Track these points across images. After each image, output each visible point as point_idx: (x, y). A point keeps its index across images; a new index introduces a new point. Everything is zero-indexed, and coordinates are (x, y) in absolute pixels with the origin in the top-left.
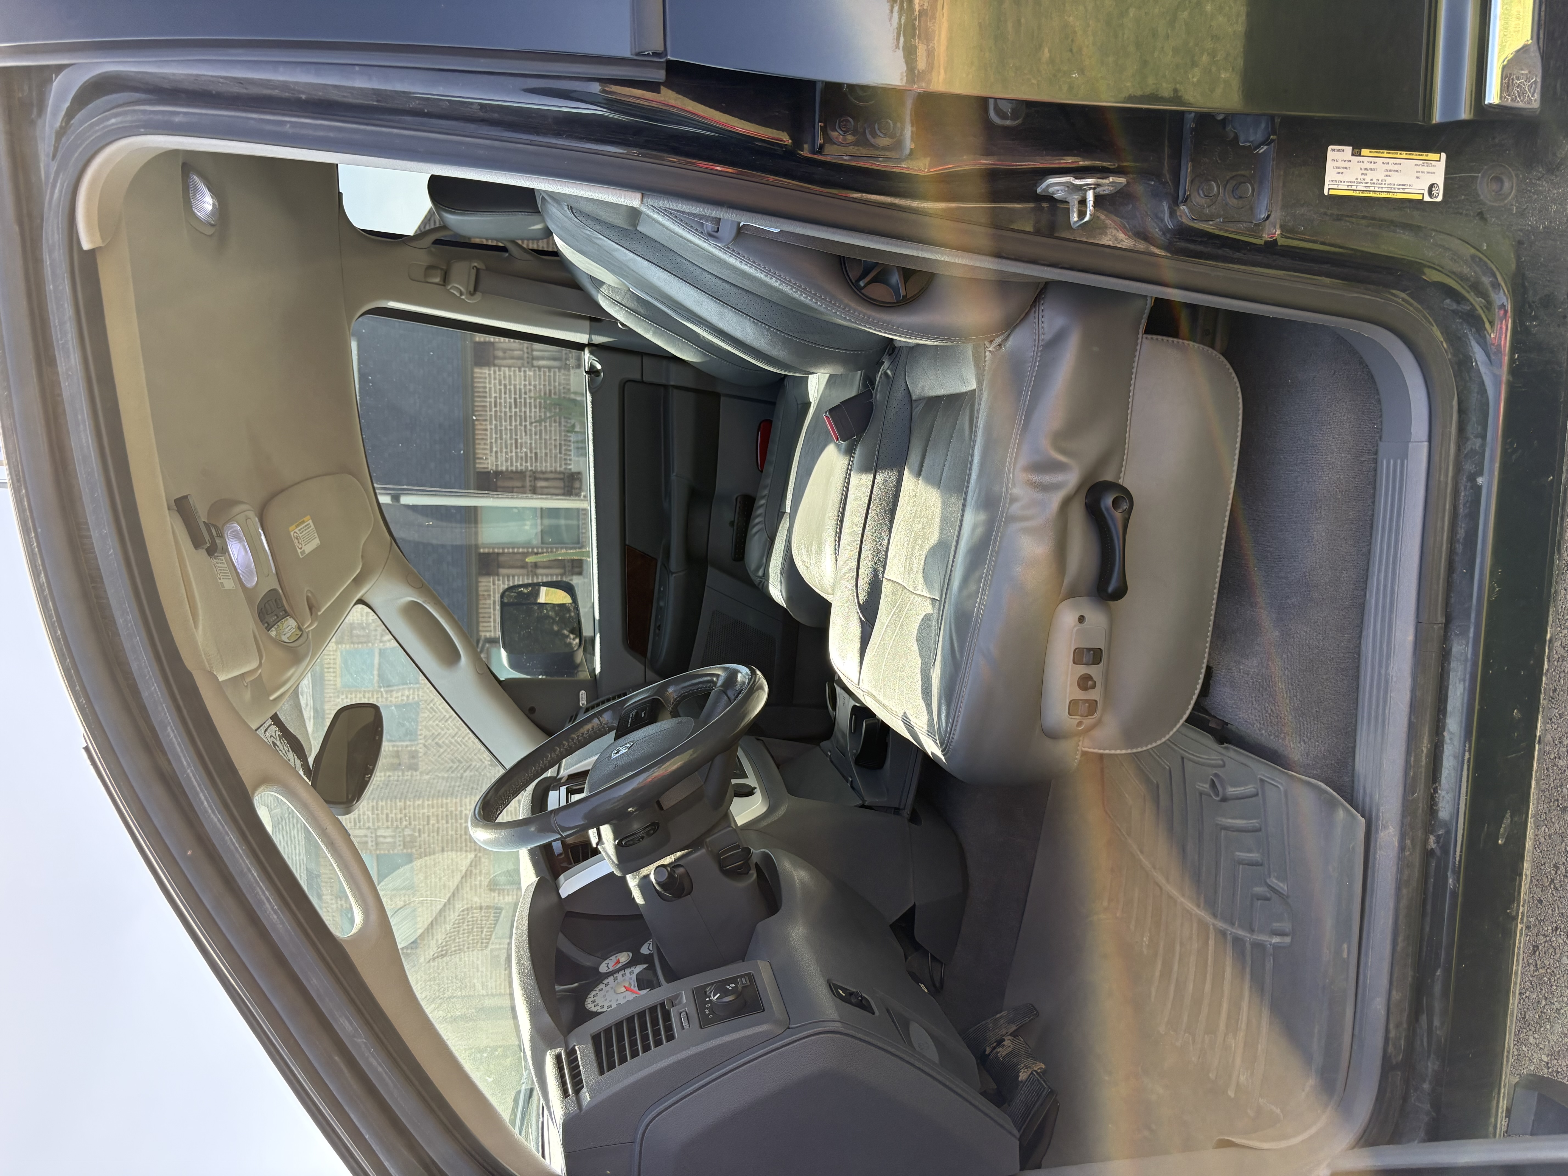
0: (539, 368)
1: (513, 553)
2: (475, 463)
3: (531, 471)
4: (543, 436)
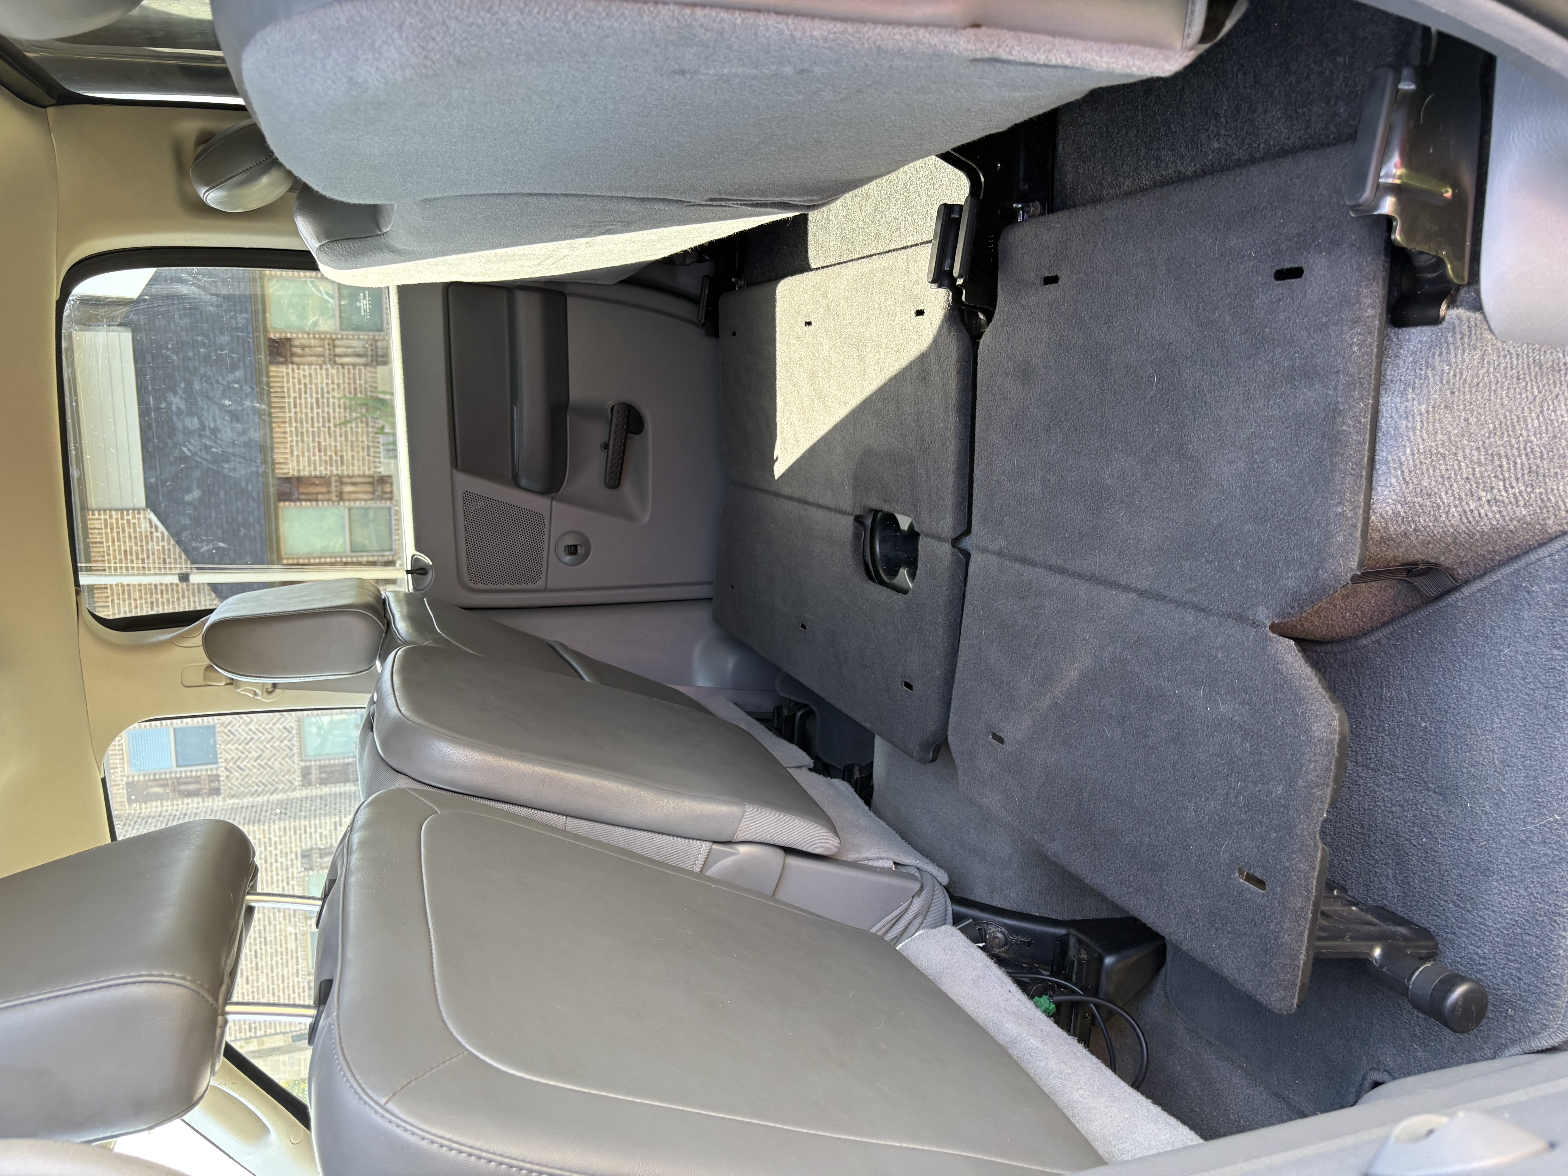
0: (343, 365)
2: (273, 470)
3: (337, 475)
4: (350, 438)
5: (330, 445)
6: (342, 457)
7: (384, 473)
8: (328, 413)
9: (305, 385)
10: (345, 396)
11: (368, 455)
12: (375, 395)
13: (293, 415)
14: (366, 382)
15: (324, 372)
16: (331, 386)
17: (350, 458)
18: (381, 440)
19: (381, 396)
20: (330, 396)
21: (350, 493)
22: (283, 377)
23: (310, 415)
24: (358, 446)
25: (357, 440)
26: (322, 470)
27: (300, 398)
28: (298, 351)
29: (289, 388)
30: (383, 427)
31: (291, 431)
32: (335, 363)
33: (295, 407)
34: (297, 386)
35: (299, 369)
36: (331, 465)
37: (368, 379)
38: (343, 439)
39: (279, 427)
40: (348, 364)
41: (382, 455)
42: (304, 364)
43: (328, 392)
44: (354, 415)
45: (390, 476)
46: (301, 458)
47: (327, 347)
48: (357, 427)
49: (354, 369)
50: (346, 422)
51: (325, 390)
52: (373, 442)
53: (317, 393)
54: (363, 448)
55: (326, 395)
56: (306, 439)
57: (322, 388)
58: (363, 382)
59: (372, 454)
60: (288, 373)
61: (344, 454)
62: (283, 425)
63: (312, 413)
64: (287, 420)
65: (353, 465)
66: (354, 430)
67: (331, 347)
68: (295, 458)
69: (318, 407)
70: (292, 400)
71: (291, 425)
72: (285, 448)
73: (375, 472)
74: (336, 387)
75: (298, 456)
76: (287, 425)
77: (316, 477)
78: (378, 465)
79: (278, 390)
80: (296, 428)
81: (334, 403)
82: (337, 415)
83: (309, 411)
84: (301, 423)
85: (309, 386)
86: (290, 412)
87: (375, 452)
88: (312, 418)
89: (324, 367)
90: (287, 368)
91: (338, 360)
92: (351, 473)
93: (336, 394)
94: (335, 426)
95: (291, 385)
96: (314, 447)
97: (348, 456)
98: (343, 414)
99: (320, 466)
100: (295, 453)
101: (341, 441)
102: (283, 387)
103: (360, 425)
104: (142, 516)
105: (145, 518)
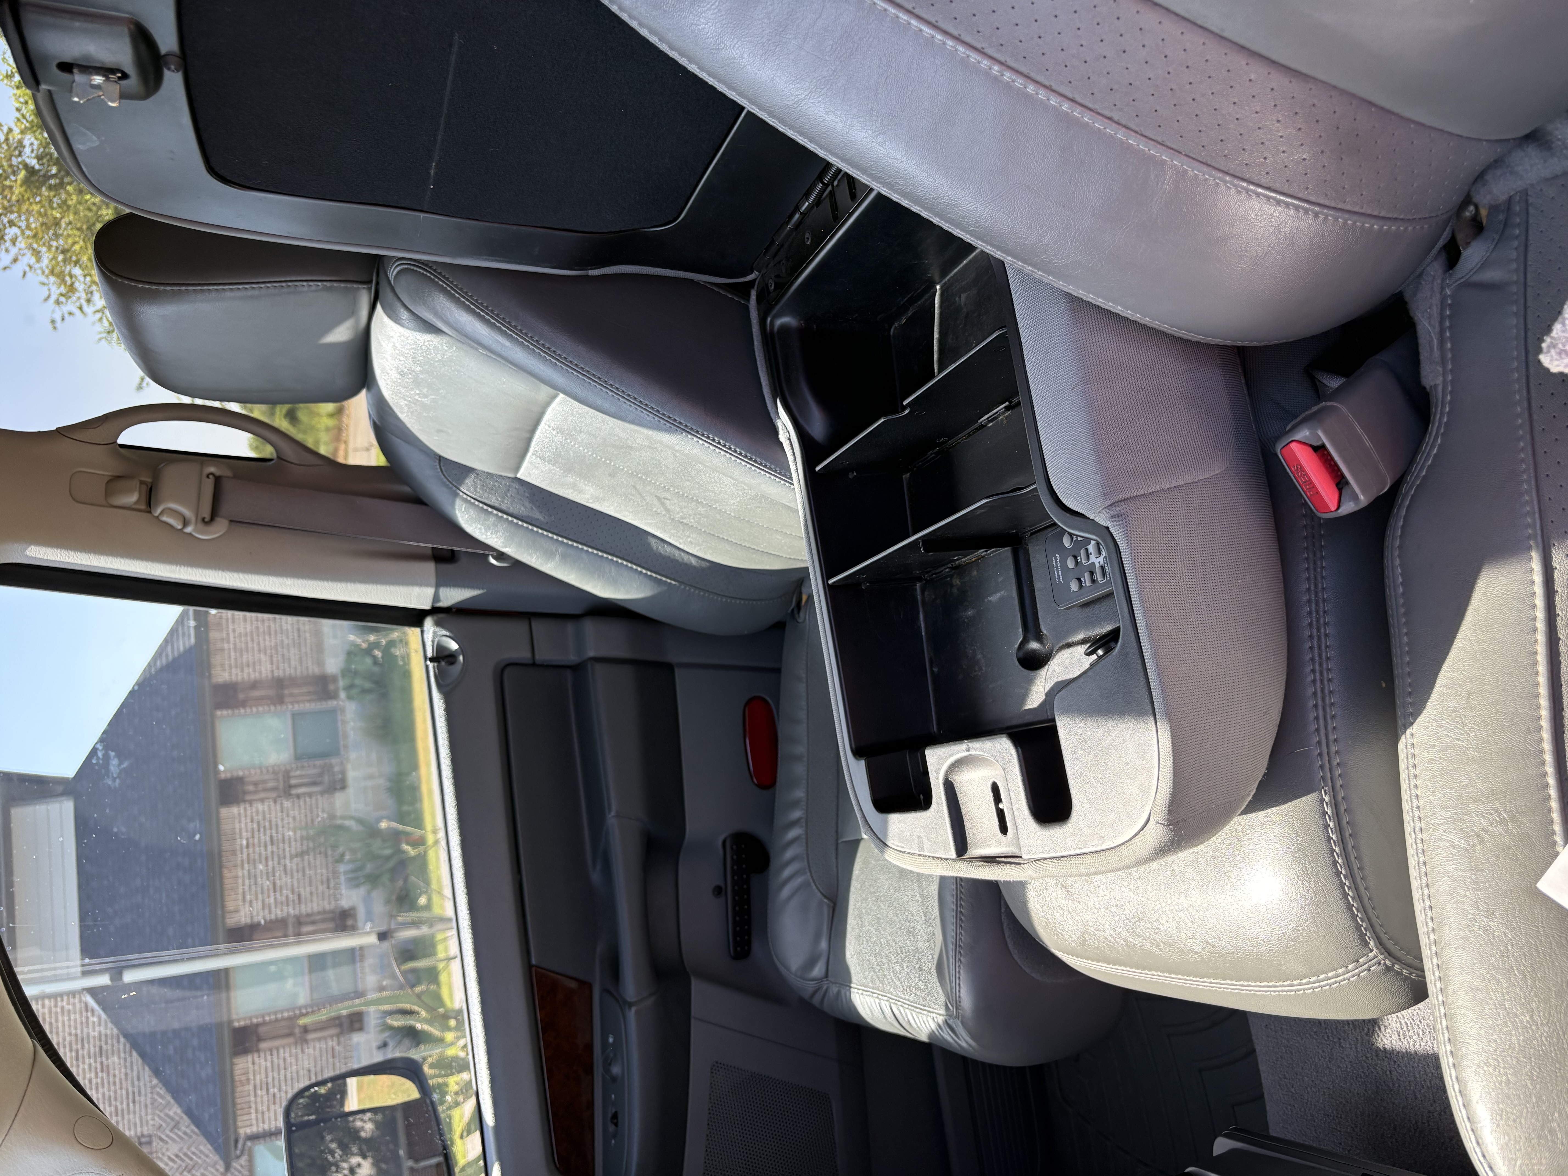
0: (298, 796)
1: (277, 1020)
2: (223, 918)
3: (295, 916)
4: (307, 872)
5: (286, 884)
6: (299, 895)
7: (345, 907)
8: (284, 848)
9: (258, 823)
10: (301, 828)
12: (333, 822)
13: (245, 857)
14: (324, 811)
15: (278, 806)
16: (286, 820)
17: (308, 895)
18: (341, 869)
19: (339, 822)
20: (285, 830)
22: (234, 818)
23: (264, 855)
24: (316, 880)
25: (316, 874)
26: (278, 913)
27: (253, 837)
28: (251, 788)
29: (240, 829)
31: (243, 875)
32: (290, 795)
33: (248, 848)
34: (250, 826)
35: (251, 807)
36: (288, 906)
37: (326, 808)
38: (300, 874)
39: (231, 872)
40: (304, 794)
41: (343, 886)
42: (257, 800)
43: (283, 827)
44: (312, 845)
46: (254, 904)
47: (281, 779)
48: (315, 858)
49: (310, 798)
51: (280, 825)
52: (333, 872)
53: (271, 830)
54: (322, 882)
55: (281, 831)
56: (259, 881)
57: (277, 824)
58: (320, 811)
59: (332, 887)
61: (302, 891)
62: (234, 870)
63: (266, 851)
64: (239, 863)
65: (312, 902)
66: (312, 861)
67: (285, 779)
68: (247, 905)
69: (272, 845)
70: (244, 842)
71: (243, 869)
72: (236, 894)
73: (336, 906)
74: (291, 820)
75: (251, 901)
76: (239, 868)
77: (271, 921)
78: (339, 900)
79: (229, 832)
80: (249, 870)
81: (289, 837)
82: (293, 849)
83: (262, 850)
84: (255, 864)
85: (262, 824)
86: (242, 854)
87: (335, 884)
88: (267, 857)
89: (279, 800)
90: (239, 808)
91: (294, 792)
92: (309, 911)
93: (291, 827)
94: (292, 861)
95: (243, 825)
96: (269, 889)
97: (305, 893)
98: (299, 847)
99: (276, 908)
100: (248, 899)
101: (298, 878)
102: (234, 829)
103: (318, 856)
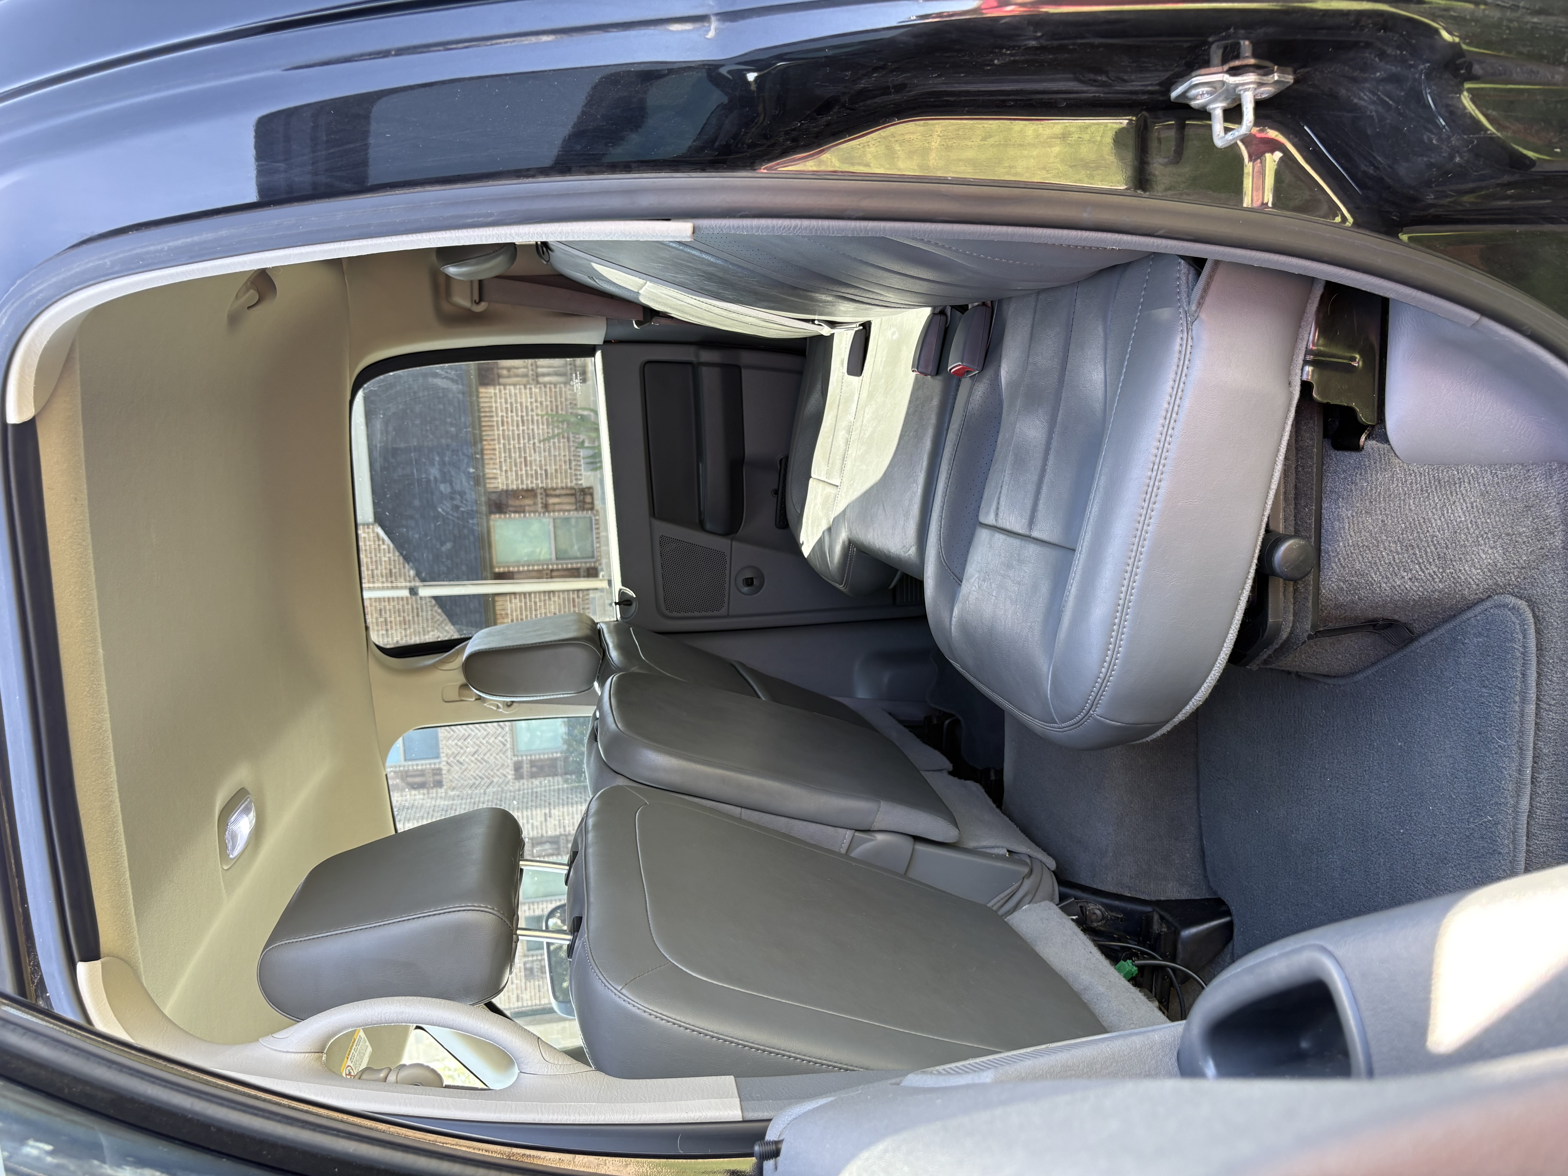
0: (545, 384)
1: (529, 571)
2: (484, 482)
3: (542, 488)
4: (553, 453)
5: (535, 460)
6: (546, 471)
7: (584, 485)
8: (533, 430)
9: (511, 404)
10: (547, 413)
11: (570, 468)
12: (575, 411)
13: (501, 432)
14: (566, 400)
15: (528, 391)
16: (534, 405)
17: (554, 471)
18: (581, 454)
19: (580, 412)
20: (534, 413)
21: (554, 504)
22: (491, 397)
23: (516, 432)
24: (560, 460)
25: (560, 455)
26: (529, 484)
27: (507, 417)
28: (505, 372)
29: (496, 408)
30: (583, 442)
31: (500, 448)
32: (538, 383)
33: (503, 425)
34: (504, 406)
35: (505, 389)
36: (537, 479)
37: (569, 397)
38: (547, 453)
39: (489, 445)
40: (550, 383)
41: (582, 468)
42: (510, 385)
43: (532, 410)
44: (556, 431)
45: (590, 488)
46: (509, 473)
47: (530, 368)
48: (559, 442)
49: (555, 388)
50: (548, 439)
51: (530, 408)
52: (574, 456)
53: (522, 411)
54: (565, 462)
55: (530, 413)
56: (513, 455)
57: (527, 407)
58: (563, 399)
59: (573, 468)
60: (495, 394)
61: (548, 467)
62: (492, 443)
63: (518, 430)
64: (496, 437)
65: (556, 478)
66: (557, 445)
67: (534, 367)
68: (504, 473)
69: (523, 425)
70: (500, 419)
71: (499, 443)
72: (494, 464)
73: (577, 484)
74: (539, 405)
75: (506, 471)
76: (496, 442)
77: (523, 489)
78: (579, 477)
79: (487, 410)
80: (504, 444)
81: (538, 420)
82: (541, 431)
83: (515, 428)
84: (509, 440)
85: (514, 406)
86: (498, 430)
87: (576, 465)
88: (519, 435)
89: (528, 386)
90: (495, 389)
91: (541, 379)
92: (554, 485)
93: (539, 412)
94: (540, 442)
95: (498, 405)
96: (521, 463)
97: (551, 469)
98: (546, 430)
99: (527, 480)
100: (504, 468)
101: (545, 456)
102: (491, 407)
103: (562, 440)
104: (370, 530)
105: (373, 532)
